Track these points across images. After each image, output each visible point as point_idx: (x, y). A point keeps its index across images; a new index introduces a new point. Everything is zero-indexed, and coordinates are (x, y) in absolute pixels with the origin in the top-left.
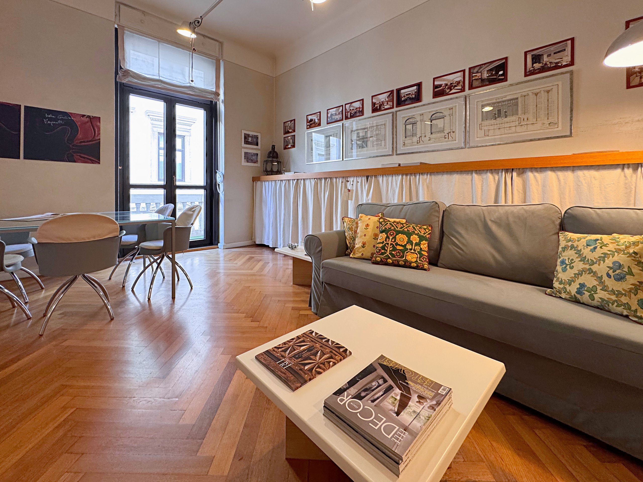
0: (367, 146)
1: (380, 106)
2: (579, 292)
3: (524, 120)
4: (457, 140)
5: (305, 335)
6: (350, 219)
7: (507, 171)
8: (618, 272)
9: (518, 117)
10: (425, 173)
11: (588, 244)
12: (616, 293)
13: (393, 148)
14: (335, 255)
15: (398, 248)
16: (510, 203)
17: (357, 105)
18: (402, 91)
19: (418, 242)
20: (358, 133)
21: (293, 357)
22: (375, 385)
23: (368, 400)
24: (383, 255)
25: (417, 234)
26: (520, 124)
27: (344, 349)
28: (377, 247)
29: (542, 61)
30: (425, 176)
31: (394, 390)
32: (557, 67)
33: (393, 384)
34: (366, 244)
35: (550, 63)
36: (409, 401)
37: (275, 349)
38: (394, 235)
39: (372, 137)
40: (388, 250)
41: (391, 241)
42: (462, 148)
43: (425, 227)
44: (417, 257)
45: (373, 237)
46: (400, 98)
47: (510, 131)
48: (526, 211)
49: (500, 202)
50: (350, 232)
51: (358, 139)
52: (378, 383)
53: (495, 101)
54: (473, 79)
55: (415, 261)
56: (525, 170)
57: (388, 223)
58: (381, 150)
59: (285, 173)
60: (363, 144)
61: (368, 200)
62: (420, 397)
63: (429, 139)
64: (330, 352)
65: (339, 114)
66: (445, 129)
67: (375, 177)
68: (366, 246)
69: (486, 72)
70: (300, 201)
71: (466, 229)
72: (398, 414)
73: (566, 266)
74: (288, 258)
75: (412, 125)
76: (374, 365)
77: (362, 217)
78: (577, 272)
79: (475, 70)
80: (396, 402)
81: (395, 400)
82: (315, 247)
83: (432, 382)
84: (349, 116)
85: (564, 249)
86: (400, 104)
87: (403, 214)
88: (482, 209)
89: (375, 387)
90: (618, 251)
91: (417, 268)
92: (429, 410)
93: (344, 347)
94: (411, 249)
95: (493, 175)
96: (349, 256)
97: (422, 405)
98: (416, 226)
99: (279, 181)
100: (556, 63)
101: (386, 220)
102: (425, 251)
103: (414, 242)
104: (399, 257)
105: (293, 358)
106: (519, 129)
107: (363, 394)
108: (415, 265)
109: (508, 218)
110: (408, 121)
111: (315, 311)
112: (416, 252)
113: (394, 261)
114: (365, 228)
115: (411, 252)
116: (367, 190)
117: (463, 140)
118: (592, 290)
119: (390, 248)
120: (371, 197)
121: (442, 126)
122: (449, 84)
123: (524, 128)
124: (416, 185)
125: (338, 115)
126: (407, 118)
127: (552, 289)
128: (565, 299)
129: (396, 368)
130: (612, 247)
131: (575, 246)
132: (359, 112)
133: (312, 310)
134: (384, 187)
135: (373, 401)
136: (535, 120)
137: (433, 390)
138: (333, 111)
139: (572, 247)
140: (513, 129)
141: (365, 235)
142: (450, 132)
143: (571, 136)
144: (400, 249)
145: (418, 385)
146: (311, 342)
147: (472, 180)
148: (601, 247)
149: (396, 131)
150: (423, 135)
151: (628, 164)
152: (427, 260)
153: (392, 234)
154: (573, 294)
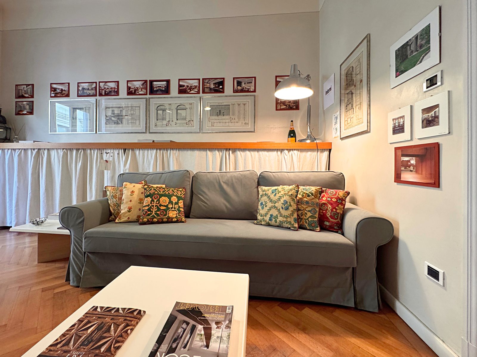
0: (122, 123)
1: (135, 91)
2: (270, 220)
3: (233, 119)
4: (195, 126)
5: (88, 315)
6: (113, 187)
7: (226, 150)
8: (286, 205)
9: (230, 117)
10: (175, 149)
11: (273, 192)
12: (286, 216)
13: (146, 127)
14: (99, 223)
15: (161, 208)
16: (228, 171)
17: (113, 85)
18: (155, 83)
19: (177, 201)
20: (113, 111)
21: (81, 345)
22: (181, 331)
23: (181, 348)
24: (149, 216)
25: (176, 196)
26: (231, 121)
27: (138, 311)
28: (143, 210)
29: (241, 86)
30: (175, 151)
31: (197, 328)
32: (248, 91)
33: (194, 323)
34: (132, 209)
35: (245, 88)
36: (211, 331)
37: (52, 348)
38: (158, 198)
39: (127, 116)
40: (154, 211)
41: (156, 203)
42: (198, 133)
43: (181, 190)
44: (177, 214)
45: (139, 202)
46: (153, 88)
47: (225, 125)
48: (241, 175)
49: (223, 170)
50: (114, 200)
51: (112, 115)
52: (183, 328)
53: (217, 104)
54: (205, 86)
55: (176, 217)
56: (236, 150)
57: (152, 189)
58: (135, 128)
59: (19, 141)
60: (118, 121)
61: (126, 170)
62: (217, 323)
63: (175, 123)
64: (124, 320)
65: (92, 89)
66: (187, 118)
67: (132, 150)
68: (132, 210)
69: (212, 84)
70: (42, 172)
71: (209, 189)
72: (207, 346)
73: (263, 206)
74: (25, 235)
75: (162, 111)
76: (173, 314)
77: (126, 185)
78: (269, 208)
79: (206, 81)
80: (202, 337)
81: (201, 336)
82: (75, 219)
83: (219, 306)
84: (103, 94)
85: (262, 196)
86: (153, 93)
87: (162, 180)
88: (217, 174)
89: (182, 333)
90: (285, 194)
91: (177, 222)
92: (227, 330)
93: (137, 310)
94: (172, 208)
95: (219, 152)
96: (114, 222)
97: (221, 329)
98: (174, 190)
99: (10, 150)
100: (248, 89)
101: (150, 187)
102: (182, 208)
103: (174, 202)
104: (163, 215)
105: (82, 347)
106: (230, 124)
107: (174, 346)
108: (176, 220)
109: (232, 180)
110: (159, 108)
111: (75, 284)
112: (176, 210)
113: (159, 220)
114: (130, 195)
115: (172, 210)
116: (125, 161)
117: (199, 127)
118: (276, 217)
119: (155, 209)
120: (128, 167)
121: (185, 115)
122: (189, 86)
123: (233, 124)
124: (167, 157)
125: (90, 90)
126: (159, 105)
127: (257, 220)
128: (264, 225)
129: (191, 308)
130: (282, 193)
131: (267, 194)
132: (114, 91)
133: (71, 284)
134: (141, 159)
135: (185, 347)
136: (238, 120)
137: (223, 313)
138: (86, 86)
139: (266, 194)
140: (227, 123)
141: (131, 201)
142: (190, 121)
143: (254, 132)
144: (163, 208)
145: (212, 314)
146: (99, 319)
147: (206, 155)
148: (278, 193)
149: (149, 114)
150: (171, 120)
151: (279, 149)
152: (184, 215)
153: (156, 197)
154: (267, 222)
